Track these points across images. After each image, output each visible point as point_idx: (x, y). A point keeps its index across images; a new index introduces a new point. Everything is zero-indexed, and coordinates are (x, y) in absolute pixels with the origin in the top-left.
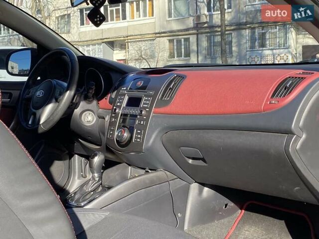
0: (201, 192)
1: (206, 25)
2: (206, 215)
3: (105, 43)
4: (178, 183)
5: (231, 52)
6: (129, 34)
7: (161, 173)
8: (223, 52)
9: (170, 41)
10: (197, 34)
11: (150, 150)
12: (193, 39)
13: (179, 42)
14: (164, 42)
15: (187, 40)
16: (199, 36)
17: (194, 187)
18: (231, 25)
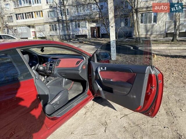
0: (65, 80)
1: (61, 20)
2: (67, 83)
3: (27, 26)
4: (61, 79)
5: (70, 29)
6: (35, 23)
7: (58, 78)
8: (67, 29)
9: (50, 25)
10: (58, 23)
11: (55, 74)
12: (57, 25)
13: (53, 26)
14: (48, 26)
15: (55, 25)
16: (59, 24)
17: (64, 79)
18: (69, 20)
